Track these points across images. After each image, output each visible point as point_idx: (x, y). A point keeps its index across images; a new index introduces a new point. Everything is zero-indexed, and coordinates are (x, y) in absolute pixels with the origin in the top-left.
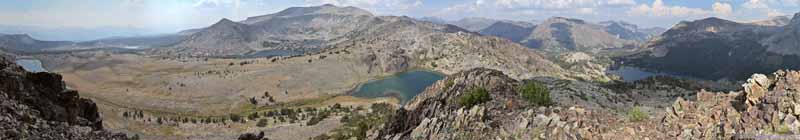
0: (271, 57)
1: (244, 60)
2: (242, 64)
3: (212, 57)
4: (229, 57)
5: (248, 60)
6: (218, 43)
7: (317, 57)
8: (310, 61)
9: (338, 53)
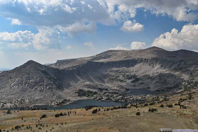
0: (90, 107)
1: (58, 112)
2: (57, 116)
3: (16, 108)
4: (38, 108)
5: (64, 111)
6: (24, 90)
7: (146, 109)
8: (138, 114)
9: (171, 106)
